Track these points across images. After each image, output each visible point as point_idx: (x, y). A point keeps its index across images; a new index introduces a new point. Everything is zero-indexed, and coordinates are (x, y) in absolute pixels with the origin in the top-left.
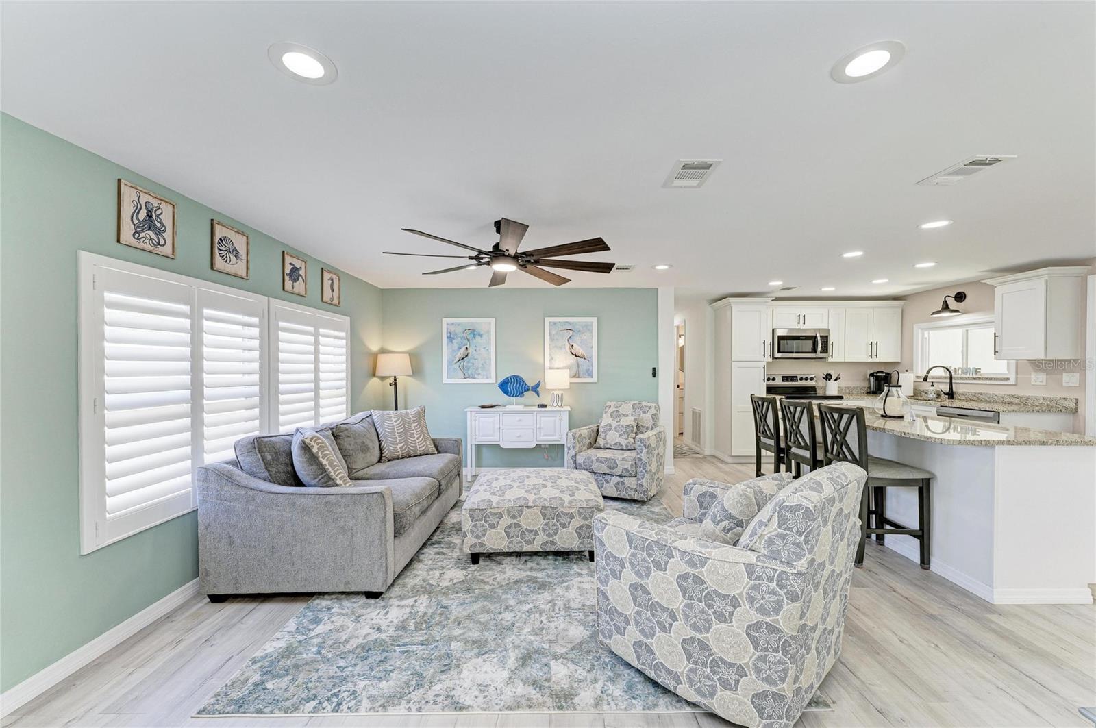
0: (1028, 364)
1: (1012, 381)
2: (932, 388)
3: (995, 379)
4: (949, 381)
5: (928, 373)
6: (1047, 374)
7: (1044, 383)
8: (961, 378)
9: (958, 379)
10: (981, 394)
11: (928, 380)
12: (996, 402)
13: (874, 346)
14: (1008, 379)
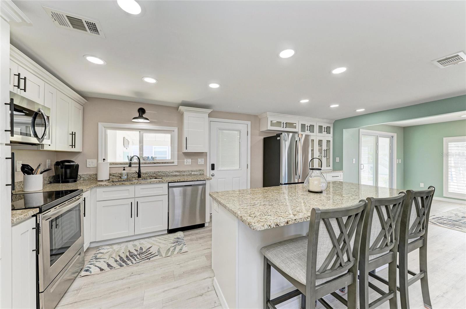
0: (183, 154)
1: (176, 164)
2: (124, 172)
3: (165, 163)
4: (138, 165)
5: (131, 160)
6: (191, 160)
7: (190, 164)
8: (145, 163)
9: (143, 164)
10: (159, 172)
11: (132, 165)
12: (168, 176)
13: (74, 135)
14: (173, 163)
